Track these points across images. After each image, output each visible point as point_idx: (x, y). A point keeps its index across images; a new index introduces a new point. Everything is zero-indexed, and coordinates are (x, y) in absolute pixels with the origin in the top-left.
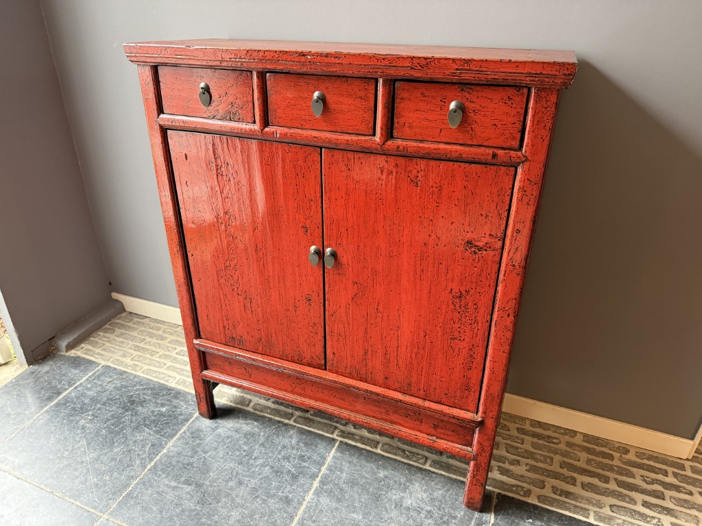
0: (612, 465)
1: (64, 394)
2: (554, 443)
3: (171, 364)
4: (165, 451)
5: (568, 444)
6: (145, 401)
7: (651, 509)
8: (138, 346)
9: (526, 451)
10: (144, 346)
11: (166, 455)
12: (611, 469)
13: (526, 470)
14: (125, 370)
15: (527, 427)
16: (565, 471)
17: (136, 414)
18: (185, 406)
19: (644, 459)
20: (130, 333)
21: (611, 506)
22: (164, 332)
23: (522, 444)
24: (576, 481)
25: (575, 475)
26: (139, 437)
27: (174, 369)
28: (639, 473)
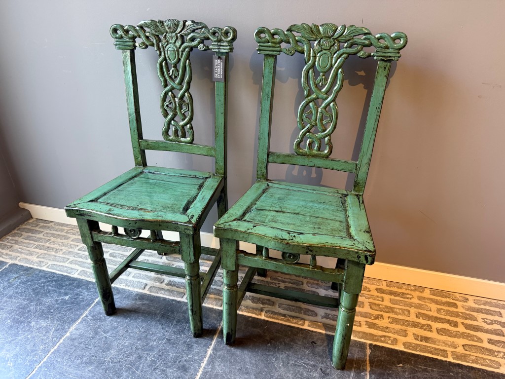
0: (457, 312)
2: (407, 298)
3: (73, 258)
5: (420, 298)
6: (49, 292)
7: (496, 345)
8: (43, 246)
9: (387, 307)
10: (48, 246)
12: (457, 315)
13: (389, 322)
14: (31, 266)
15: (384, 287)
16: (421, 320)
17: (41, 303)
18: (87, 293)
19: (480, 305)
20: (36, 235)
21: (463, 346)
22: (66, 233)
23: (383, 301)
24: (431, 327)
25: (430, 323)
26: (43, 323)
27: (76, 263)
28: (479, 316)
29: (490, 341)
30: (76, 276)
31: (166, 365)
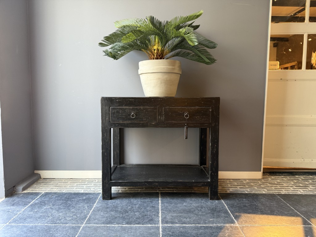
0: (244, 183)
1: (32, 202)
3: (76, 188)
4: (94, 207)
5: (229, 182)
6: (73, 198)
8: (56, 186)
10: (59, 185)
11: (96, 207)
14: (56, 192)
16: (233, 186)
17: (73, 201)
18: (93, 196)
19: (250, 181)
21: (249, 190)
22: (65, 181)
25: (236, 186)
27: (80, 189)
28: (252, 183)
29: (257, 188)
30: (82, 192)
31: (145, 207)
